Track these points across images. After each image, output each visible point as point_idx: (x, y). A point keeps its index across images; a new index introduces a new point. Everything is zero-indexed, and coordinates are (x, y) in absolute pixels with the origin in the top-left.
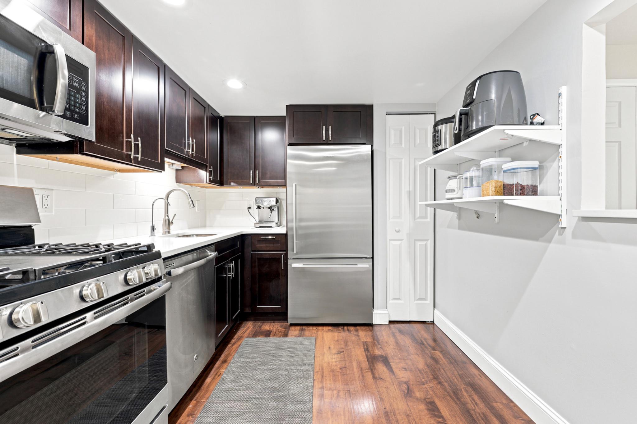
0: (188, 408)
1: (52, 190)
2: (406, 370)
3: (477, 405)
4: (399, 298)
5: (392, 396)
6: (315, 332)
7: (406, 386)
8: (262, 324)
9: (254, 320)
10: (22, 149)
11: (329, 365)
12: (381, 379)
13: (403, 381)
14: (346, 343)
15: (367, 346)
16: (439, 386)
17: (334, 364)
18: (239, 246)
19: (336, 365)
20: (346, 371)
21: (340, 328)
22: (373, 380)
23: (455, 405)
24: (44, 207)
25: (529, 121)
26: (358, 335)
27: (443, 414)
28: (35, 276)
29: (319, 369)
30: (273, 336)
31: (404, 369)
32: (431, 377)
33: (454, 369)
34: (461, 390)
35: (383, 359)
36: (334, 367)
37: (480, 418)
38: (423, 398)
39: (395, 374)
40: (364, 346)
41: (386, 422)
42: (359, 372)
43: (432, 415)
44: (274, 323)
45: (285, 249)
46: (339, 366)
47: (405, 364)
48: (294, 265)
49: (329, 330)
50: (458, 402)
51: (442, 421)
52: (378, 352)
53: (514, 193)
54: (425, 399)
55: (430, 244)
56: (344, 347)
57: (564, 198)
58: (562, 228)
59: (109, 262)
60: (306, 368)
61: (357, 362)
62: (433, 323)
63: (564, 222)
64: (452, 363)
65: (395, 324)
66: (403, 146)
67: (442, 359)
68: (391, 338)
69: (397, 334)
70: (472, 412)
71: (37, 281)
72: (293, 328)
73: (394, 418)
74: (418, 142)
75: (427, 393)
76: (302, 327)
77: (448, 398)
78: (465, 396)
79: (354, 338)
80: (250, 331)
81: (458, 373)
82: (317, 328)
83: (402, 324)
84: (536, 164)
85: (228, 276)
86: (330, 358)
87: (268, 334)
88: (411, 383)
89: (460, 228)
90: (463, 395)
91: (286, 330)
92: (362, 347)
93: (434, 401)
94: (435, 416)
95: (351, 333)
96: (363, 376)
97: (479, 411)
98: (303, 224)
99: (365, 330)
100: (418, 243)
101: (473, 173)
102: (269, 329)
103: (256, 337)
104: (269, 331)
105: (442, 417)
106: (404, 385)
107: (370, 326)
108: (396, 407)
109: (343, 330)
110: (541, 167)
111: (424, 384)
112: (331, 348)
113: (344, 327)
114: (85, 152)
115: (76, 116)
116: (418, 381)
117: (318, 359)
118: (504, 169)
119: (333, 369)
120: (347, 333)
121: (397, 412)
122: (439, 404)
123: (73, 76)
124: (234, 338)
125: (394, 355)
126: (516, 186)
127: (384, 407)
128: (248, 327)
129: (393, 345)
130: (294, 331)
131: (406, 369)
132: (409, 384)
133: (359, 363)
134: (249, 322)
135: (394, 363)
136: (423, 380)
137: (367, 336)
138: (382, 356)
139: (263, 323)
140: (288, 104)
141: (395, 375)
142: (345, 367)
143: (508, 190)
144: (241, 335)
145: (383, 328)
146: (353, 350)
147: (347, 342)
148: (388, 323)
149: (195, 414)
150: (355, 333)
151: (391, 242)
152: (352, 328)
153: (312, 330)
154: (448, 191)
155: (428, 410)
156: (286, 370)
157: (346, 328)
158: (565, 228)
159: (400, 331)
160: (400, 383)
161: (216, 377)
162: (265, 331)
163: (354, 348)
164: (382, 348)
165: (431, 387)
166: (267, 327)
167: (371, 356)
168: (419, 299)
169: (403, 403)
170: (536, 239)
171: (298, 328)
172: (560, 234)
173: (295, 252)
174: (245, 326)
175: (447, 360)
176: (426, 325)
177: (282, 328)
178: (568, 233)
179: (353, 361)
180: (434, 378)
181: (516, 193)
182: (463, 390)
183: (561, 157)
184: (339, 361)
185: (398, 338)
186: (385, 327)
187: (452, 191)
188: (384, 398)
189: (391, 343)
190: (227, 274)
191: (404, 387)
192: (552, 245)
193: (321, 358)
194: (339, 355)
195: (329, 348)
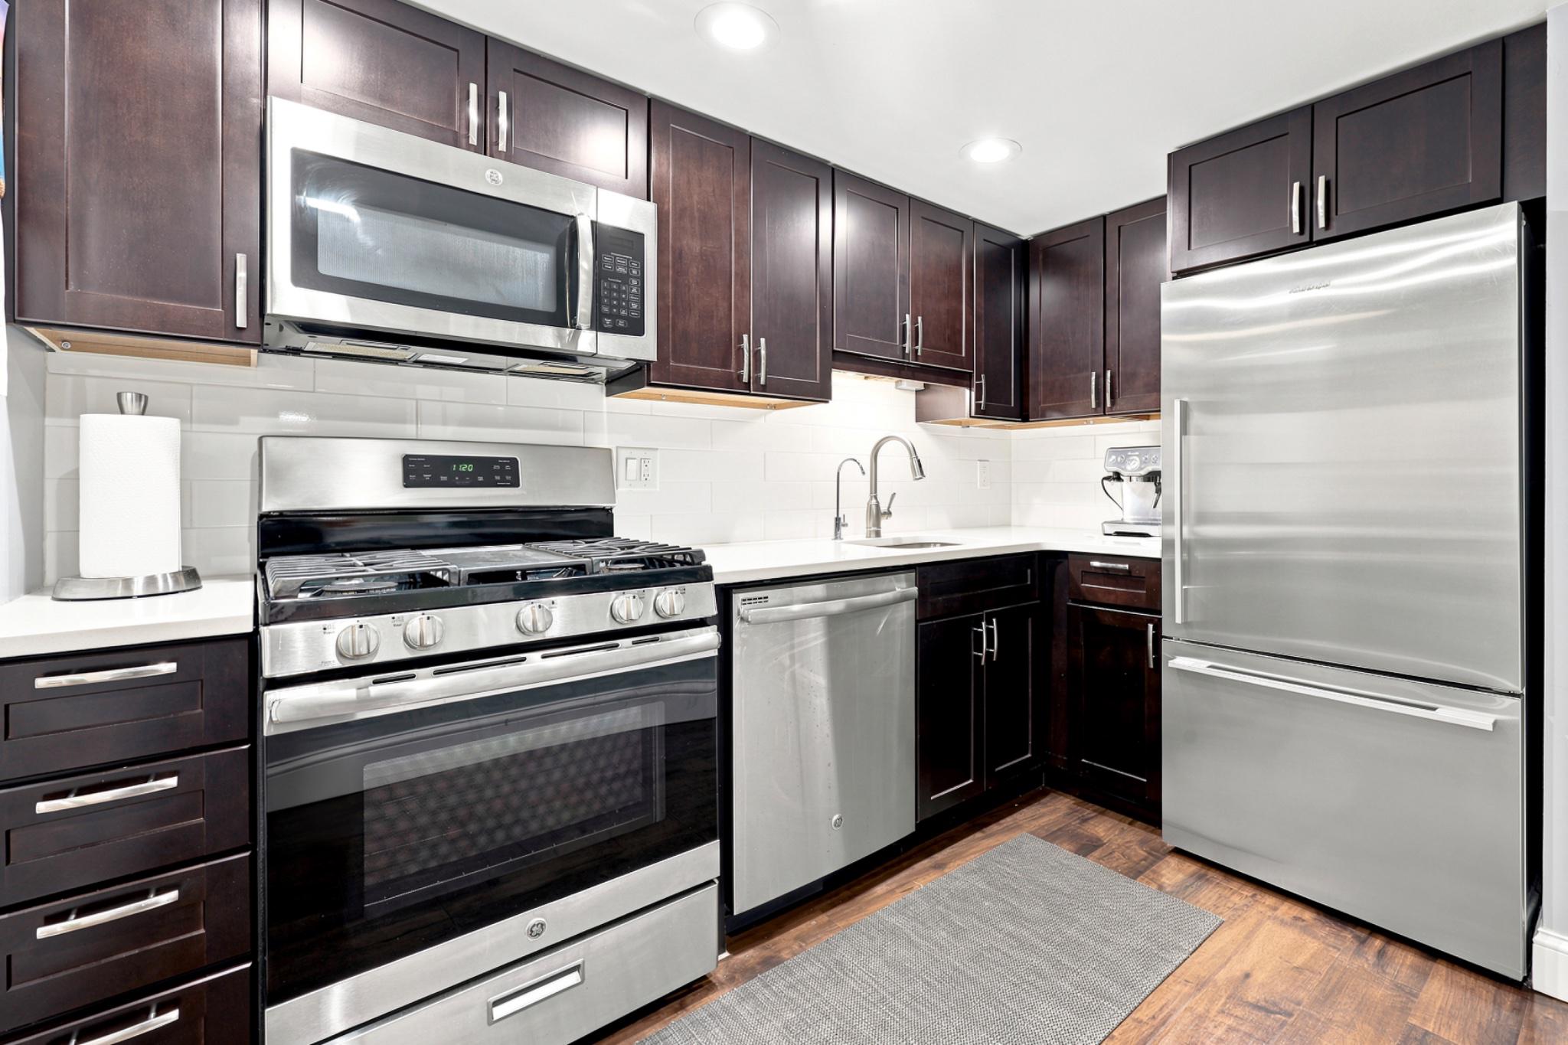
0: (808, 923)
1: (657, 449)
6: (1241, 904)
8: (1096, 816)
9: (1083, 798)
10: (614, 387)
14: (1327, 996)
18: (1030, 582)
21: (1348, 935)
24: (643, 478)
26: (1410, 993)
28: (459, 580)
29: (1154, 1017)
30: (1099, 859)
44: (1130, 825)
45: (1153, 604)
48: (1182, 662)
49: (1297, 919)
56: (1306, 1001)
59: (590, 574)
71: (461, 587)
72: (1173, 861)
76: (1203, 871)
79: (1380, 993)
80: (1050, 820)
82: (1254, 896)
85: (975, 655)
86: (1217, 1007)
87: (1087, 847)
91: (1151, 857)
95: (1384, 972)
102: (1101, 835)
103: (1052, 841)
104: (1099, 839)
109: (1353, 945)
112: (1251, 980)
113: (1368, 940)
114: (652, 382)
115: (621, 323)
117: (1178, 988)
120: (1364, 961)
123: (615, 257)
128: (1056, 809)
130: (1173, 872)
134: (1067, 797)
137: (1451, 1016)
139: (1102, 813)
140: (1172, 150)
144: (1021, 823)
146: (1339, 1030)
147: (1340, 991)
149: (808, 942)
152: (1405, 959)
153: (1235, 893)
161: (898, 891)
162: (1087, 836)
163: (1348, 1026)
166: (1102, 826)
171: (1192, 867)
173: (1179, 621)
174: (1049, 804)
177: (1142, 848)
190: (973, 650)
193: (1186, 989)
194: (1261, 1014)
195: (1247, 976)
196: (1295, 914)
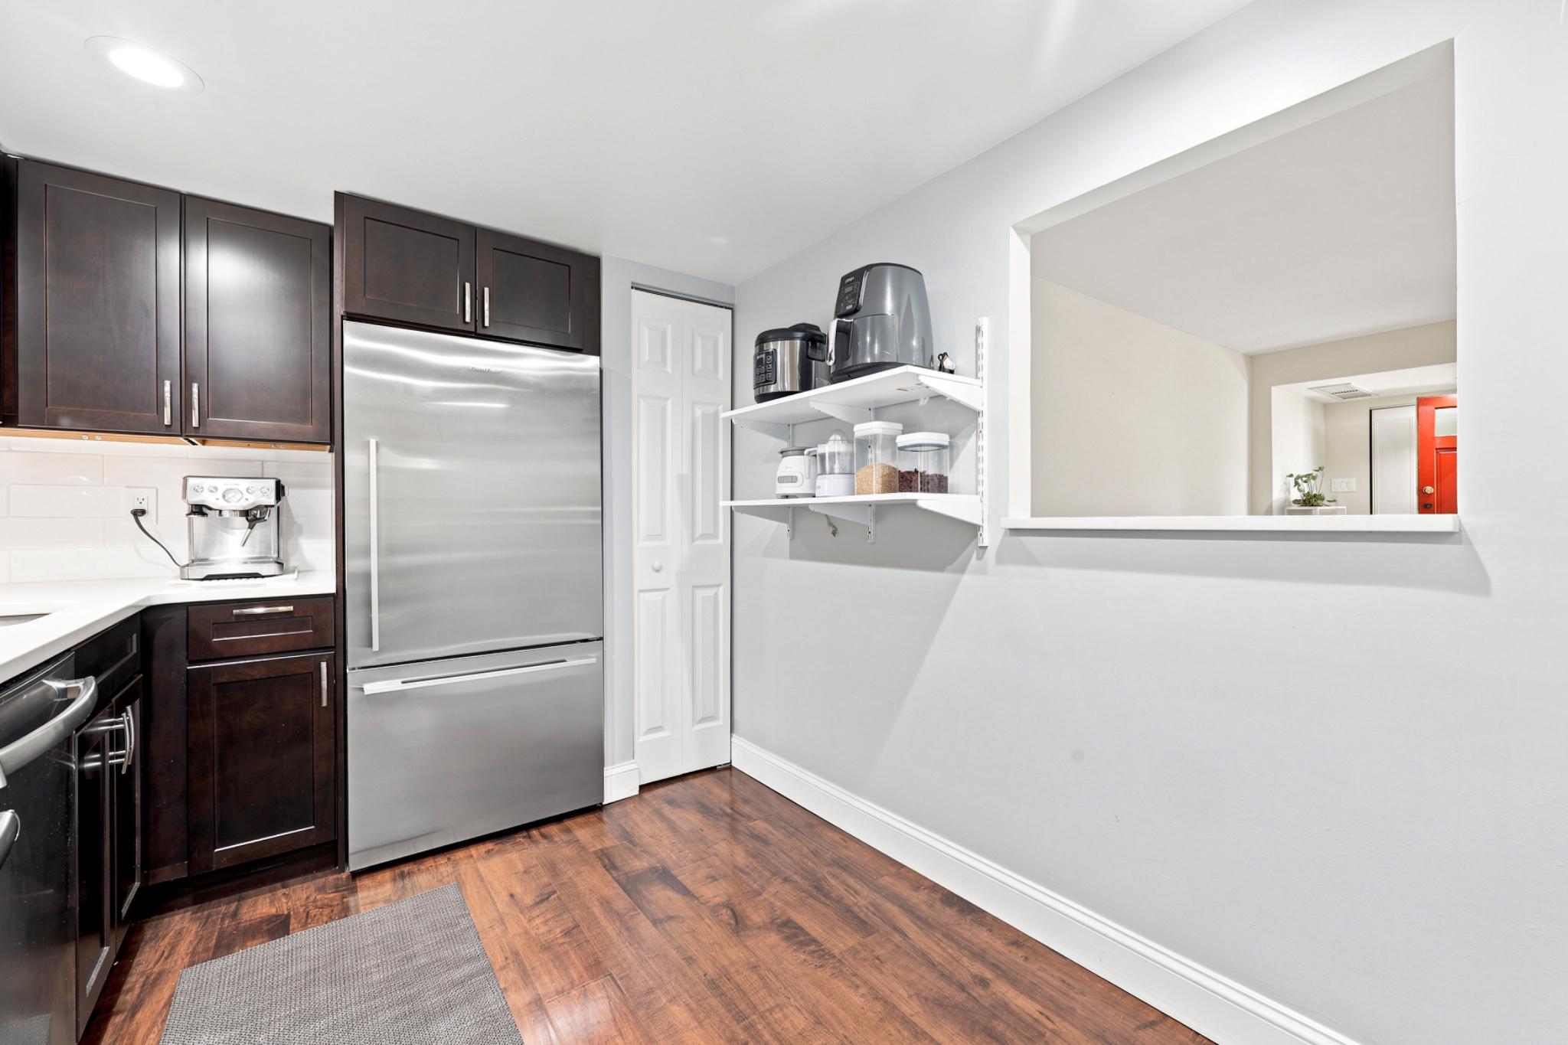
2: (716, 880)
3: (858, 895)
4: (661, 727)
5: (709, 943)
6: (449, 869)
7: (729, 912)
9: (195, 903)
11: (530, 937)
12: (672, 917)
13: (718, 905)
14: (553, 868)
15: (609, 859)
16: (787, 886)
17: (543, 929)
18: (135, 651)
19: (549, 931)
20: (583, 933)
21: (520, 838)
22: (656, 927)
23: (824, 910)
25: (937, 363)
26: (575, 841)
27: (814, 934)
29: (506, 958)
31: (711, 878)
32: (767, 874)
33: (799, 844)
34: (825, 879)
35: (657, 874)
36: (546, 938)
37: (870, 914)
38: (768, 921)
39: (697, 896)
40: (600, 859)
41: (719, 1002)
42: (614, 924)
43: (795, 944)
44: (284, 887)
45: (333, 641)
46: (558, 930)
47: (708, 868)
48: (370, 688)
49: (488, 852)
50: (828, 902)
51: (817, 948)
52: (640, 864)
53: (919, 487)
54: (772, 922)
55: (724, 593)
56: (550, 880)
57: (985, 499)
58: (981, 547)
60: (467, 969)
61: (602, 904)
62: (729, 767)
63: (986, 538)
64: (792, 835)
65: (653, 790)
66: (669, 369)
67: (772, 834)
68: (658, 823)
69: (667, 810)
70: (856, 909)
72: (366, 882)
73: (731, 986)
74: (698, 365)
75: (772, 908)
76: (398, 870)
77: (810, 901)
78: (835, 884)
79: (568, 851)
80: (191, 942)
81: (808, 848)
82: (448, 859)
83: (667, 785)
84: (943, 439)
86: (525, 921)
87: (278, 927)
88: (735, 901)
89: (794, 556)
90: (832, 886)
91: (344, 893)
92: (599, 866)
93: (789, 918)
94: (802, 944)
95: (557, 841)
96: (628, 929)
97: (864, 902)
98: (403, 560)
99: (587, 824)
100: (700, 594)
101: (834, 446)
102: (273, 911)
103: (230, 952)
104: (277, 916)
105: (814, 941)
106: (724, 911)
107: (597, 808)
108: (725, 963)
109: (529, 840)
110: (951, 446)
111: (760, 894)
112: (517, 895)
113: (531, 833)
116: (745, 891)
117: (492, 935)
118: (899, 445)
119: (544, 943)
120: (544, 845)
121: (732, 970)
122: (801, 919)
124: (126, 987)
125: (678, 857)
126: (921, 476)
127: (701, 974)
128: (179, 933)
129: (668, 837)
130: (375, 889)
131: (714, 879)
132: (732, 904)
133: (606, 903)
134: (174, 915)
135: (684, 874)
136: (755, 886)
137: (598, 836)
138: (653, 870)
139: (240, 899)
141: (697, 898)
142: (576, 927)
143: (906, 481)
145: (630, 807)
146: (579, 878)
147: (555, 865)
148: (636, 792)
150: (565, 837)
151: (642, 595)
152: (553, 829)
153: (436, 866)
154: (782, 480)
155: (787, 938)
156: (401, 1002)
157: (535, 833)
158: (986, 547)
159: (671, 802)
160: (714, 910)
162: (260, 922)
163: (579, 873)
164: (645, 851)
165: (774, 895)
166: (261, 905)
167: (628, 877)
168: (703, 720)
169: (736, 948)
170: (940, 568)
171: (387, 874)
172: (979, 558)
173: (376, 647)
174: (162, 933)
175: (783, 831)
176: (717, 774)
177: (325, 893)
178: (990, 554)
179: (590, 905)
180: (774, 874)
181: (921, 489)
182: (827, 876)
183: (980, 432)
184: (553, 918)
185: (673, 817)
186: (634, 803)
187: (793, 479)
188: (695, 955)
189: (661, 834)
190: (107, 758)
191: (726, 915)
192: (966, 578)
193: (497, 930)
194: (546, 904)
195: (512, 896)
196: (484, 850)
